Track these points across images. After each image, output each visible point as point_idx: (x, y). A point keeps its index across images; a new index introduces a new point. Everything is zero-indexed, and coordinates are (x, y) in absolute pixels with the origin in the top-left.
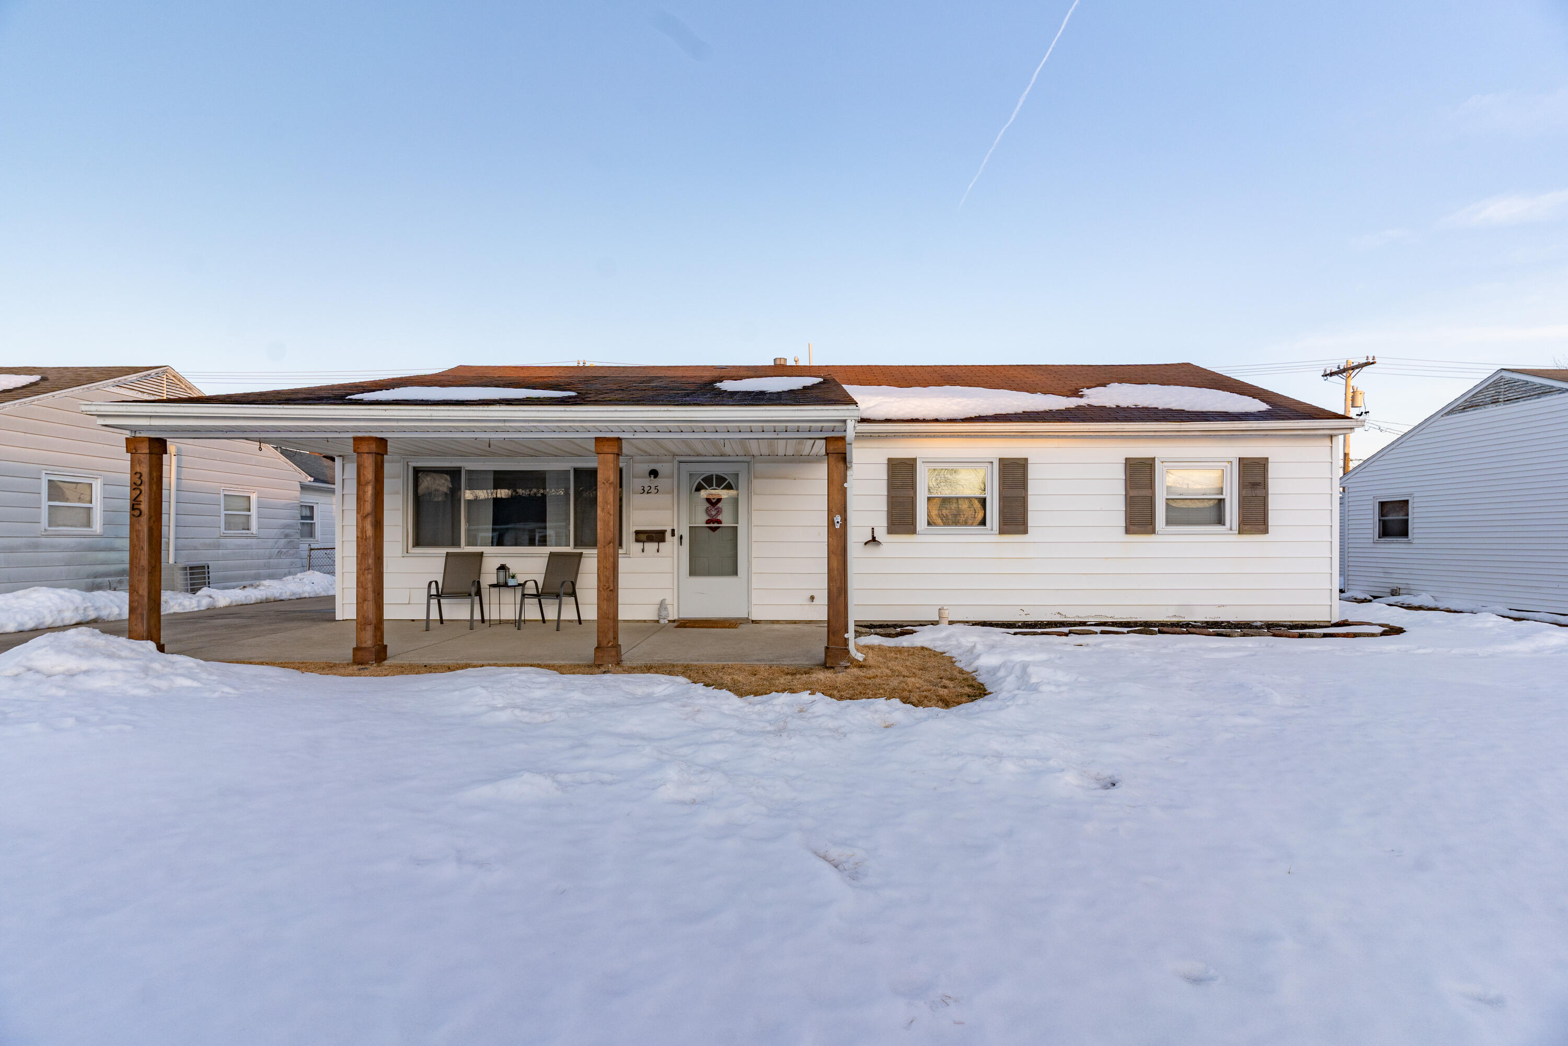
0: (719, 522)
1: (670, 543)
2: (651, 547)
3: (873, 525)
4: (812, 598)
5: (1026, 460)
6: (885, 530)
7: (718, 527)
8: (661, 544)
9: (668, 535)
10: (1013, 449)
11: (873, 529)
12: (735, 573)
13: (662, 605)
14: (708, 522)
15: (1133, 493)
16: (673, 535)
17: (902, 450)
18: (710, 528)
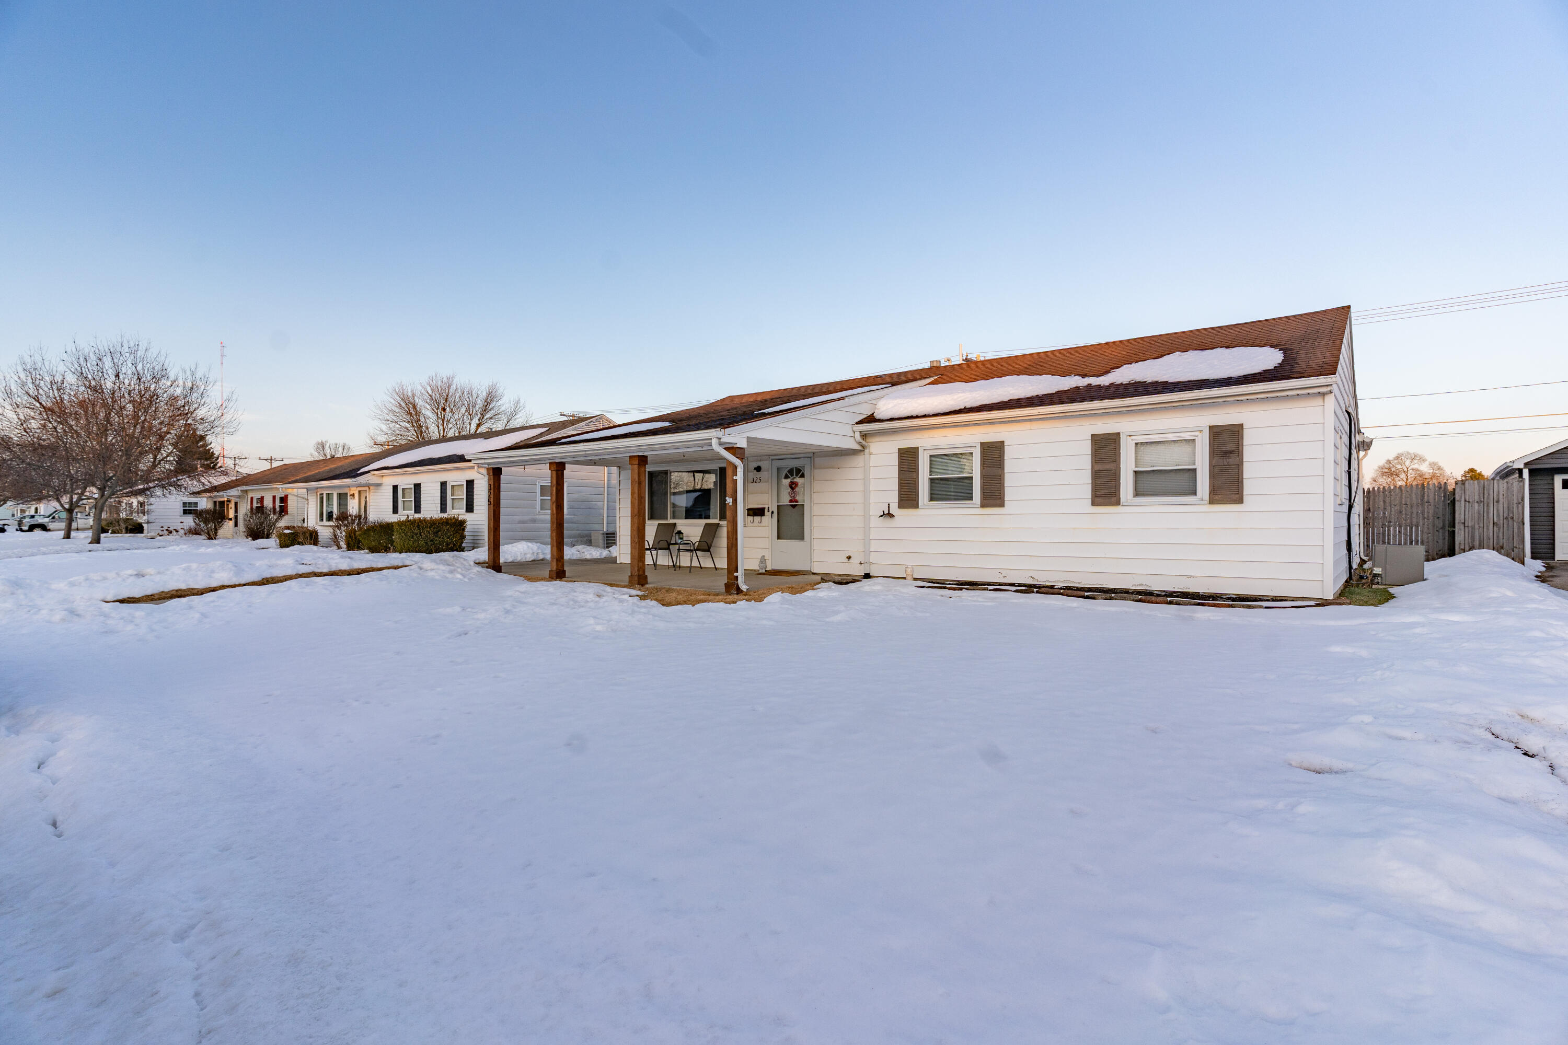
0: (797, 502)
1: (767, 518)
2: (757, 519)
3: (889, 501)
4: (849, 558)
5: (1003, 442)
6: (897, 505)
7: (796, 505)
8: (763, 517)
9: (766, 510)
10: (991, 434)
11: (889, 504)
12: (802, 538)
13: (763, 560)
14: (791, 501)
15: (1098, 467)
16: (769, 511)
17: (908, 441)
18: (791, 505)
